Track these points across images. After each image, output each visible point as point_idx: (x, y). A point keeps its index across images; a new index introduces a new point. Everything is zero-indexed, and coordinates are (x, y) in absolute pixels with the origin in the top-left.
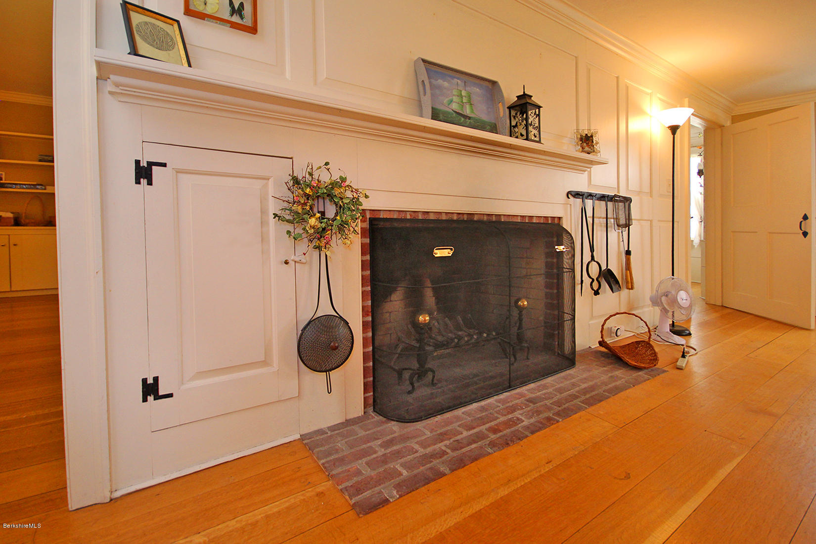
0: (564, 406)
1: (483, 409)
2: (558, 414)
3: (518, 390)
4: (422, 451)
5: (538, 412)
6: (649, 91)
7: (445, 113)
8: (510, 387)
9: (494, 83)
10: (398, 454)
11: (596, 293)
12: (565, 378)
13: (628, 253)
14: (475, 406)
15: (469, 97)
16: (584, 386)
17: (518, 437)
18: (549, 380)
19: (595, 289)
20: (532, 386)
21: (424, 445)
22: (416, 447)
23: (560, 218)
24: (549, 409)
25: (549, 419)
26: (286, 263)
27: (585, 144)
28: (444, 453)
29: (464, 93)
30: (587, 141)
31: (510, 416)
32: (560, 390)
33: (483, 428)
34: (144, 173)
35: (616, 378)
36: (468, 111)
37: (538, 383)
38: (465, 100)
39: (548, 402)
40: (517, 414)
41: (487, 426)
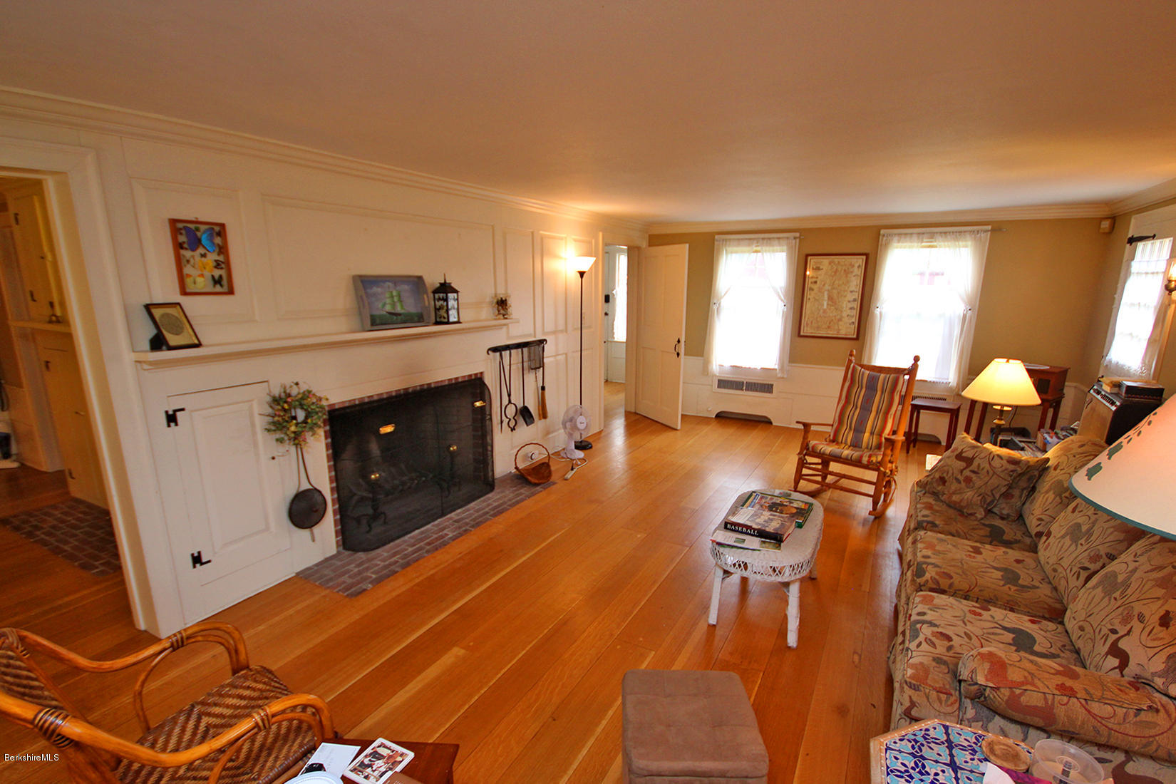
0: (477, 521)
1: (422, 533)
2: (473, 527)
3: (449, 516)
4: (382, 564)
5: (460, 528)
6: (564, 236)
7: (380, 316)
8: (443, 515)
9: (420, 278)
10: (367, 569)
11: (513, 429)
12: (484, 501)
13: (543, 388)
14: (417, 532)
15: (399, 296)
16: (495, 504)
17: (445, 544)
18: (472, 505)
19: (512, 426)
20: (459, 511)
21: (383, 560)
22: (379, 563)
23: (482, 373)
24: (467, 524)
25: (466, 531)
26: (273, 458)
27: (500, 308)
28: (397, 562)
29: (395, 293)
30: (502, 304)
31: (441, 533)
32: (477, 511)
33: (422, 544)
34: (172, 419)
35: (521, 494)
36: (399, 309)
37: (464, 509)
38: (396, 299)
39: (467, 520)
40: (445, 532)
41: (425, 542)
